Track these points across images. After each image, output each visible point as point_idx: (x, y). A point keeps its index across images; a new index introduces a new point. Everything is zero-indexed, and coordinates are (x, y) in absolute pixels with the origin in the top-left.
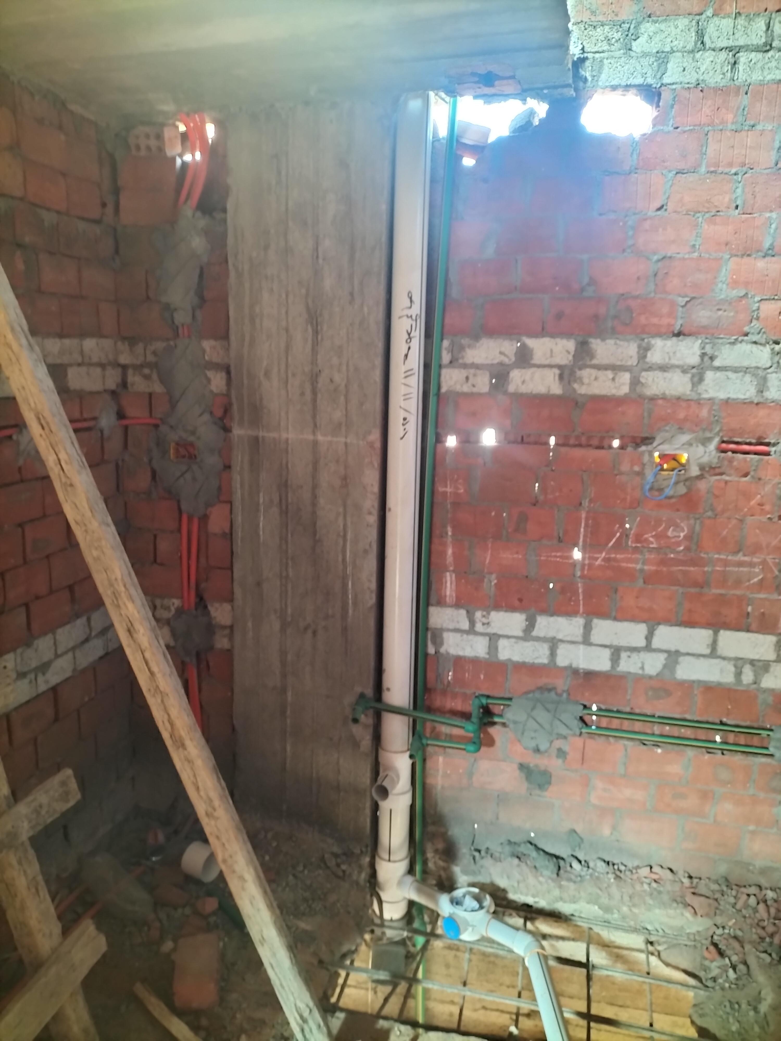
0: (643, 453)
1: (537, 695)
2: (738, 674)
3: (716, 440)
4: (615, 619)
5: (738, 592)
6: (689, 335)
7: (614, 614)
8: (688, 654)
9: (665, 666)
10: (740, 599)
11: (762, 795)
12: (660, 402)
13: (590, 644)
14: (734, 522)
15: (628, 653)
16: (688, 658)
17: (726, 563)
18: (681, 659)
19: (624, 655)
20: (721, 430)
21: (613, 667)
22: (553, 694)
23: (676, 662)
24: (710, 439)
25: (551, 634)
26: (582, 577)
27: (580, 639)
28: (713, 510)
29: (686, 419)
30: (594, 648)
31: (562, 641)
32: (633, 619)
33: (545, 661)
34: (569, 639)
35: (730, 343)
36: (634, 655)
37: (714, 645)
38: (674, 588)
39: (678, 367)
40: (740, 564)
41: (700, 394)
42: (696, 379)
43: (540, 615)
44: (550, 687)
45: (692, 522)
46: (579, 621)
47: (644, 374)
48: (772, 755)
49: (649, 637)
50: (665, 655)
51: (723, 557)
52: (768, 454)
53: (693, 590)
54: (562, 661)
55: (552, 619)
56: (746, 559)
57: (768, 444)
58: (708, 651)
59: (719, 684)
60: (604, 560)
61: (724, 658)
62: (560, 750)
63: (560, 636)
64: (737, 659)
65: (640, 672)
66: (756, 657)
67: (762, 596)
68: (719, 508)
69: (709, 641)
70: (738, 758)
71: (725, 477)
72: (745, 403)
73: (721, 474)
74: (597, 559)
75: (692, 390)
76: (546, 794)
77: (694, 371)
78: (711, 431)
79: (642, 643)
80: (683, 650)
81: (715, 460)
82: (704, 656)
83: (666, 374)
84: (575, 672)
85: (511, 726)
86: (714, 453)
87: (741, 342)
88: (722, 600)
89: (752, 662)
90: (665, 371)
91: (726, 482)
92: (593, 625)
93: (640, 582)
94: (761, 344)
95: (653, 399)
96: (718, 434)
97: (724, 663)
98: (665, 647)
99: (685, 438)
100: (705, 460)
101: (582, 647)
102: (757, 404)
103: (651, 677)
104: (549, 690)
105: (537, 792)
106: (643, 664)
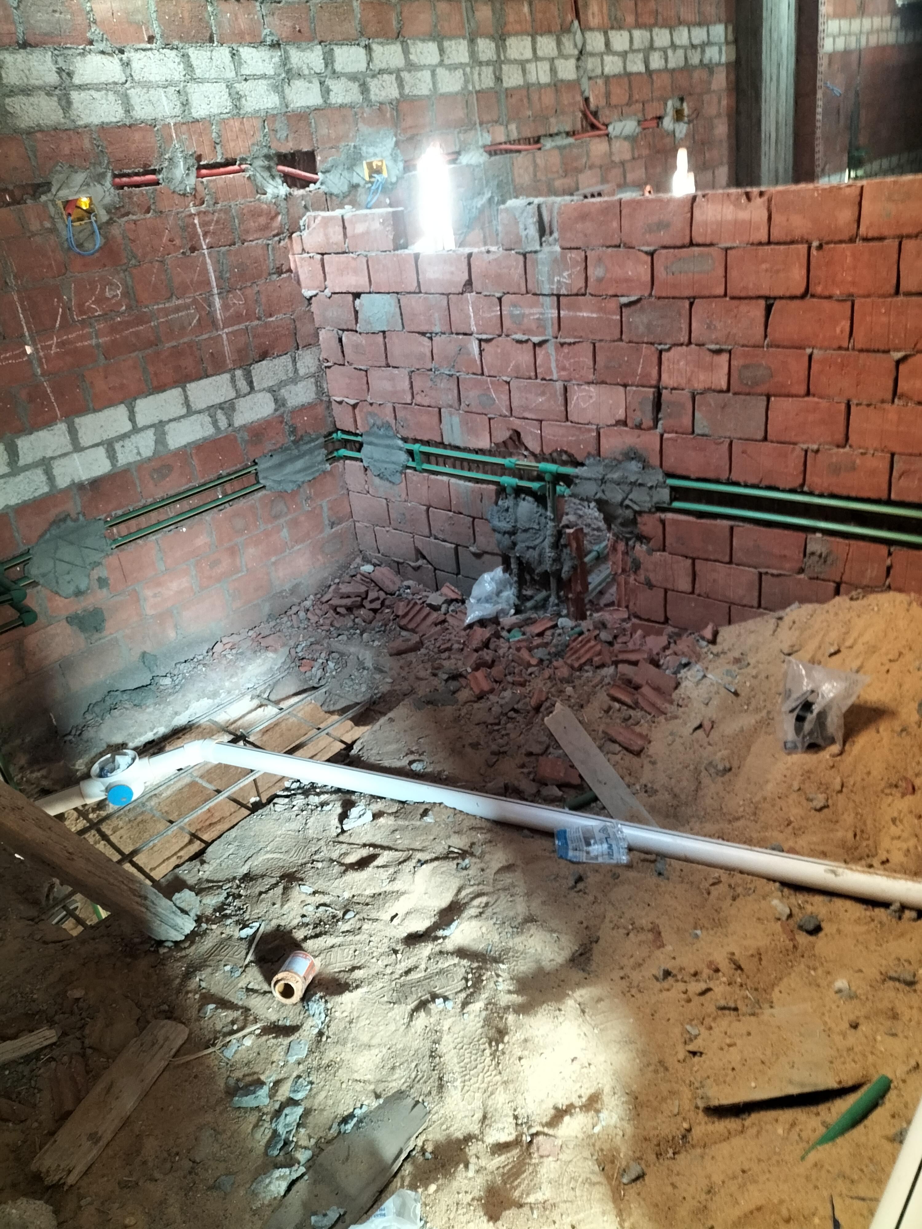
0: (45, 205)
1: (54, 531)
2: (215, 423)
3: (109, 175)
4: (95, 410)
5: (186, 340)
6: (36, 46)
7: (91, 406)
8: (171, 421)
9: (156, 442)
10: (190, 345)
11: (270, 526)
12: (39, 135)
13: (83, 449)
14: (157, 265)
15: (121, 443)
16: (172, 425)
17: (167, 312)
18: (167, 428)
19: (117, 446)
20: (109, 163)
21: (113, 465)
22: (69, 523)
23: (164, 433)
24: (103, 175)
25: (39, 456)
26: (43, 375)
27: (70, 448)
28: (135, 257)
29: (72, 155)
30: (87, 451)
31: (52, 458)
32: (111, 404)
33: (46, 489)
34: (59, 453)
35: (79, 54)
36: (127, 442)
37: (187, 402)
38: (133, 355)
39: (40, 88)
40: (178, 309)
41: (73, 121)
42: (64, 103)
43: (18, 437)
44: (63, 516)
45: (122, 275)
46: (61, 427)
47: (7, 100)
48: (264, 487)
49: (132, 418)
50: (153, 430)
51: (161, 306)
52: (158, 183)
53: (150, 351)
54: (62, 482)
55: (33, 437)
56: (180, 302)
57: (154, 172)
58: (184, 411)
59: (205, 439)
60: (58, 345)
61: (199, 412)
62: (99, 579)
63: (49, 454)
64: (209, 408)
65: (139, 458)
66: (222, 400)
67: (205, 336)
68: (139, 253)
69: (181, 400)
70: (242, 503)
71: (131, 217)
72: (119, 127)
73: (127, 214)
74: (50, 347)
75: (65, 117)
76: (105, 633)
77: (57, 92)
78: (100, 164)
79: (128, 426)
80: (165, 419)
81: (117, 199)
82: (183, 417)
83: (31, 99)
84: (80, 487)
85: (41, 581)
86: (112, 190)
87: (90, 51)
88: (177, 353)
89: (221, 406)
90: (29, 95)
91: (135, 222)
92: (77, 427)
93: (102, 360)
94: (108, 54)
95: (30, 132)
96: (107, 168)
97: (201, 417)
98: (149, 423)
99: (80, 178)
100: (108, 200)
101: (75, 456)
102: (130, 127)
103: (149, 459)
104: (64, 520)
105: (97, 636)
106: (137, 448)
